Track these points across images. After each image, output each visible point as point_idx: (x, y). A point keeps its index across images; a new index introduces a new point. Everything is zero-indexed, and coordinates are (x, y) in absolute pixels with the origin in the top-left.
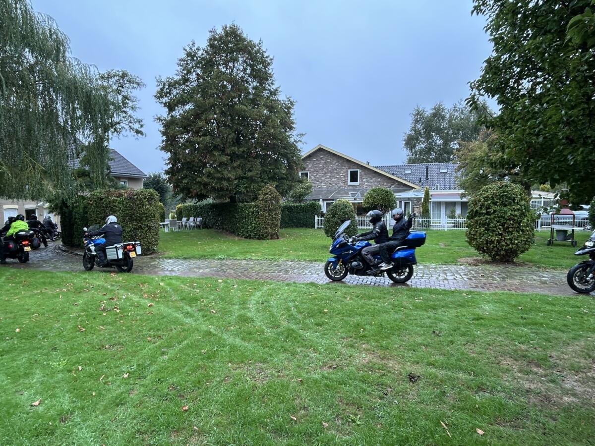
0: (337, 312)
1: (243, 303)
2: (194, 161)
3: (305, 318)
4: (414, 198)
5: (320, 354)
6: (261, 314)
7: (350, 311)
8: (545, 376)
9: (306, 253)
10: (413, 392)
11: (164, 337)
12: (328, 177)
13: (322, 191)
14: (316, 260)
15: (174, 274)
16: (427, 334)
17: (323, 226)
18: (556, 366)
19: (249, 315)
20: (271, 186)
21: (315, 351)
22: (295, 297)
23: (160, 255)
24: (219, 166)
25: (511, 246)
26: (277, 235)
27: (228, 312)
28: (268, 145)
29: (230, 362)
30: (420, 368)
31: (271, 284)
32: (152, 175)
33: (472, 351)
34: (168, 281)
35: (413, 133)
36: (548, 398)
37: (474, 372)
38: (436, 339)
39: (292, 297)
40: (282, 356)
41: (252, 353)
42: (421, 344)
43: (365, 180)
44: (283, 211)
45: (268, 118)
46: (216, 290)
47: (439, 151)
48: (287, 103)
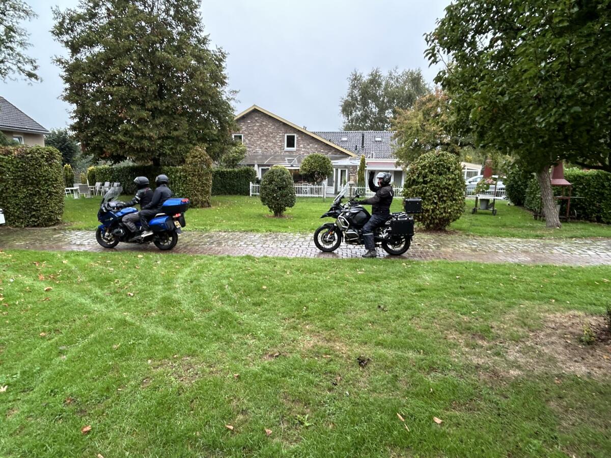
0: (277, 288)
1: (168, 283)
2: (107, 115)
3: (241, 298)
4: (350, 166)
5: (259, 340)
6: (189, 295)
7: (291, 286)
8: (491, 348)
9: (241, 223)
10: (364, 379)
11: (64, 331)
12: (263, 141)
13: (258, 156)
14: (251, 231)
15: (82, 249)
16: (372, 310)
17: (258, 194)
18: (498, 337)
19: (175, 296)
20: (201, 148)
21: (254, 337)
22: (229, 273)
23: (66, 226)
24: (138, 122)
25: (444, 214)
26: (208, 203)
27: (149, 294)
28: (196, 101)
29: (150, 358)
30: (368, 349)
31: (202, 259)
32: (56, 131)
33: (419, 326)
34: (73, 258)
35: (350, 99)
36: (496, 373)
37: (424, 351)
38: (382, 314)
39: (226, 274)
40: (215, 346)
41: (178, 345)
42: (367, 321)
43: (302, 146)
44: (214, 176)
45: (196, 69)
46: (135, 267)
47: (374, 119)
48: (217, 54)
